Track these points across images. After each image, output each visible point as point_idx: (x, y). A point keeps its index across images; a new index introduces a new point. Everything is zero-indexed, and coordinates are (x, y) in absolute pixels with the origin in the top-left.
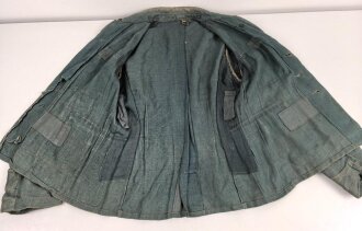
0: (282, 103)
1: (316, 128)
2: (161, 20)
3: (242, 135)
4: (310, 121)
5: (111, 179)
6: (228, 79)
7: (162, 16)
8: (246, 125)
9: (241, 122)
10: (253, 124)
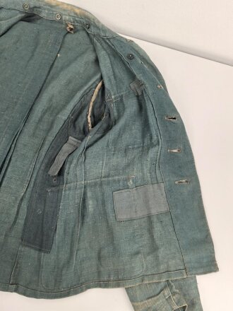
0: (127, 180)
1: (150, 230)
2: (43, 14)
3: (58, 201)
4: (149, 217)
6: (80, 123)
7: (45, 9)
8: (70, 189)
9: (66, 184)
10: (78, 192)
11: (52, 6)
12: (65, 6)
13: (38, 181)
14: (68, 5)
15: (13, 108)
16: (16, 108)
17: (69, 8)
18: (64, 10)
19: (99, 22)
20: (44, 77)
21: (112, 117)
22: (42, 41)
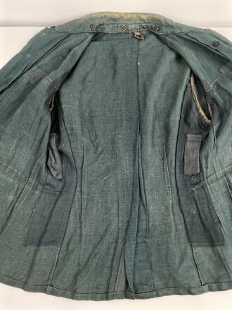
2: (107, 30)
3: (208, 196)
5: (39, 245)
6: (193, 118)
7: (108, 25)
8: (212, 182)
9: (207, 178)
10: (221, 181)
11: (115, 20)
12: (129, 16)
13: (179, 184)
14: (132, 13)
15: (121, 126)
16: (124, 124)
17: (134, 16)
18: (129, 20)
19: (171, 21)
20: (136, 88)
21: (221, 105)
22: (120, 55)
